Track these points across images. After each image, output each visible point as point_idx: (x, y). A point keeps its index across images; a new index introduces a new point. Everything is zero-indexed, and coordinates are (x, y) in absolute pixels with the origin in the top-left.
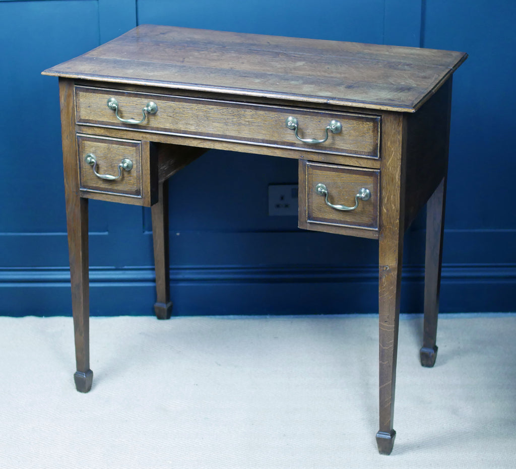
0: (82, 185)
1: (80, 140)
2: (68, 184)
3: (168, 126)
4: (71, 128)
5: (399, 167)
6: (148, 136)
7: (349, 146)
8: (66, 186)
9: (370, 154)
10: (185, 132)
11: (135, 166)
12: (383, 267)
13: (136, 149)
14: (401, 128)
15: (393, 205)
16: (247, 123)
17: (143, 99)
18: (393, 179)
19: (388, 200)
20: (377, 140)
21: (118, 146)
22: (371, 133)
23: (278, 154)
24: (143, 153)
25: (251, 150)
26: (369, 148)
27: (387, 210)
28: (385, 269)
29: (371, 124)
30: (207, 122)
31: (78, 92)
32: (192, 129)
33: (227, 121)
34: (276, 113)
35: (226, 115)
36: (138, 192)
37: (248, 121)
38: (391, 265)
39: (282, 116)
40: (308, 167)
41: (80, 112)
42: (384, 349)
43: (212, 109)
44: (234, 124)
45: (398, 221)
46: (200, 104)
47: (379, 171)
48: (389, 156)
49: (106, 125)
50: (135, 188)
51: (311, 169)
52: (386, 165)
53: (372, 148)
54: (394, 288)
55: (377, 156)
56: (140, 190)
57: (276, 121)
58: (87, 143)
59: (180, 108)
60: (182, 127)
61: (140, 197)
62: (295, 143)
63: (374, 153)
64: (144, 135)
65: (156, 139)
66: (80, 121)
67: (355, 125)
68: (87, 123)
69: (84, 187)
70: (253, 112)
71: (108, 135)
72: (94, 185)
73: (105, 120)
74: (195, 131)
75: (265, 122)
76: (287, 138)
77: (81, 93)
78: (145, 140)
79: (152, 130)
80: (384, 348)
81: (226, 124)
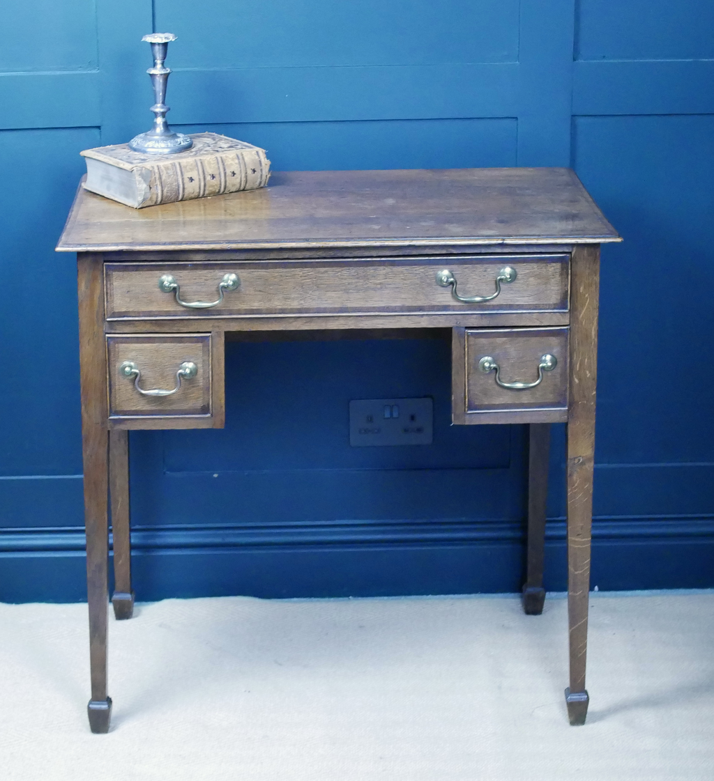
0: (113, 410)
1: (112, 343)
2: (87, 412)
3: (256, 305)
4: (96, 327)
5: (596, 318)
6: (222, 324)
7: (526, 298)
8: (85, 416)
9: (557, 307)
10: (283, 311)
11: (201, 371)
12: (575, 458)
13: (203, 346)
14: (598, 267)
15: (588, 372)
16: (379, 286)
17: (217, 271)
18: (587, 337)
19: (580, 365)
20: (566, 285)
21: (173, 344)
22: (558, 278)
23: (424, 323)
24: (214, 349)
25: (382, 324)
26: (554, 298)
27: (580, 380)
28: (576, 461)
29: (558, 266)
30: (317, 293)
31: (110, 273)
32: (295, 304)
33: (349, 286)
34: (421, 267)
35: (345, 279)
36: (205, 410)
37: (380, 284)
38: (584, 455)
39: (430, 270)
40: (468, 336)
41: (113, 302)
42: (577, 575)
43: (326, 272)
44: (358, 291)
45: (595, 393)
46: (306, 268)
47: (568, 327)
48: (583, 306)
49: (156, 316)
50: (199, 404)
51: (471, 339)
52: (577, 319)
53: (559, 298)
54: (589, 486)
55: (566, 308)
56: (208, 404)
57: (421, 278)
58: (122, 346)
59: (275, 277)
60: (277, 304)
61: (209, 415)
62: (449, 306)
63: (562, 305)
64: (216, 324)
65: (234, 327)
66: (114, 315)
67: (536, 269)
68: (124, 317)
69: (117, 413)
70: (388, 269)
71: (157, 330)
72: (134, 409)
73: (154, 308)
74: (299, 307)
75: (405, 282)
76: (439, 300)
77: (115, 274)
78: (217, 330)
79: (231, 314)
80: (576, 573)
81: (346, 291)
